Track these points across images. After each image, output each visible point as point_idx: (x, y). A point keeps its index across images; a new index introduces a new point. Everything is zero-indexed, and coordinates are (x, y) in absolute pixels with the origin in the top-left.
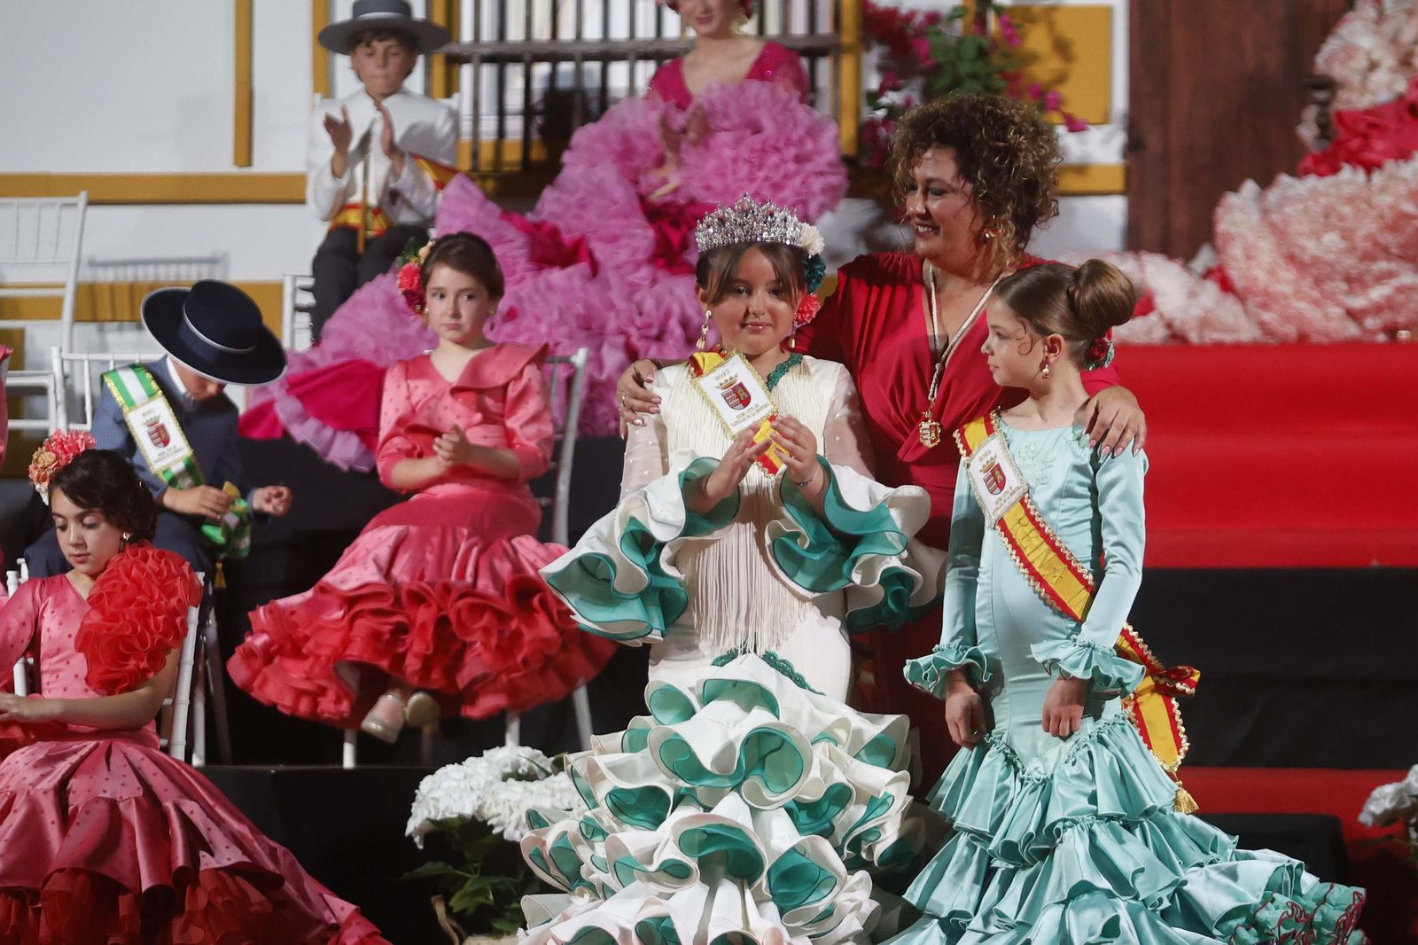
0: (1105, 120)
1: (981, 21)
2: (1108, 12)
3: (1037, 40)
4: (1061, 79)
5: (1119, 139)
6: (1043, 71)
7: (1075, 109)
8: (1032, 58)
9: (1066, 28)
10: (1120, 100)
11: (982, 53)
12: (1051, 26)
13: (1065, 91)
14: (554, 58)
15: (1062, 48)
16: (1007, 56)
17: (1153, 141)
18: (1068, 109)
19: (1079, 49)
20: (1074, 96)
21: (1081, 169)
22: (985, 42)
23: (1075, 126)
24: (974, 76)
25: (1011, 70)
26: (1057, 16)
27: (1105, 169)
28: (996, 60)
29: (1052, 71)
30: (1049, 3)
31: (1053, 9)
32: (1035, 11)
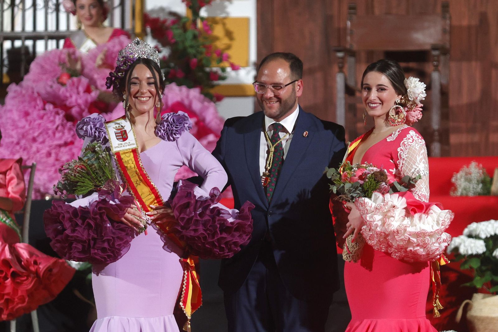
0: (247, 65)
1: (194, 23)
2: (247, 20)
3: (218, 31)
4: (229, 47)
5: (253, 73)
6: (221, 44)
7: (234, 60)
8: (217, 38)
9: (230, 27)
10: (253, 57)
11: (195, 37)
12: (224, 24)
13: (230, 52)
14: (13, 39)
15: (229, 34)
16: (206, 38)
18: (232, 60)
19: (235, 35)
20: (234, 55)
22: (197, 32)
23: (235, 68)
25: (207, 43)
26: (227, 21)
28: (201, 40)
29: (225, 44)
30: (223, 15)
31: (225, 18)
32: (217, 19)
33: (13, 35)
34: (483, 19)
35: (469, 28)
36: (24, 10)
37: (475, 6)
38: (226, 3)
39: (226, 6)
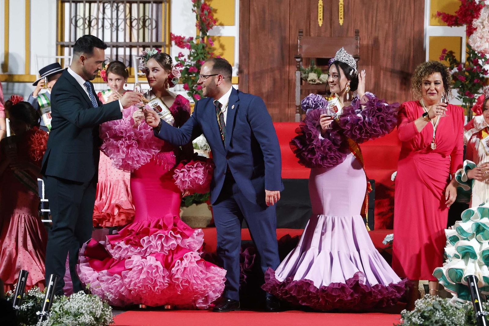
1: (203, 39)
2: (234, 37)
3: (216, 45)
4: (222, 54)
5: (237, 70)
6: (217, 53)
8: (214, 49)
9: (223, 42)
10: (237, 60)
11: (203, 47)
12: (219, 41)
15: (222, 47)
16: (210, 48)
17: (246, 71)
19: (226, 47)
22: (205, 45)
24: (202, 53)
25: (210, 52)
26: (221, 39)
28: (207, 49)
29: (219, 53)
30: (219, 35)
31: (220, 37)
32: (215, 37)
34: (376, 40)
35: (368, 46)
36: (98, 29)
37: (371, 33)
38: (221, 27)
39: (220, 30)
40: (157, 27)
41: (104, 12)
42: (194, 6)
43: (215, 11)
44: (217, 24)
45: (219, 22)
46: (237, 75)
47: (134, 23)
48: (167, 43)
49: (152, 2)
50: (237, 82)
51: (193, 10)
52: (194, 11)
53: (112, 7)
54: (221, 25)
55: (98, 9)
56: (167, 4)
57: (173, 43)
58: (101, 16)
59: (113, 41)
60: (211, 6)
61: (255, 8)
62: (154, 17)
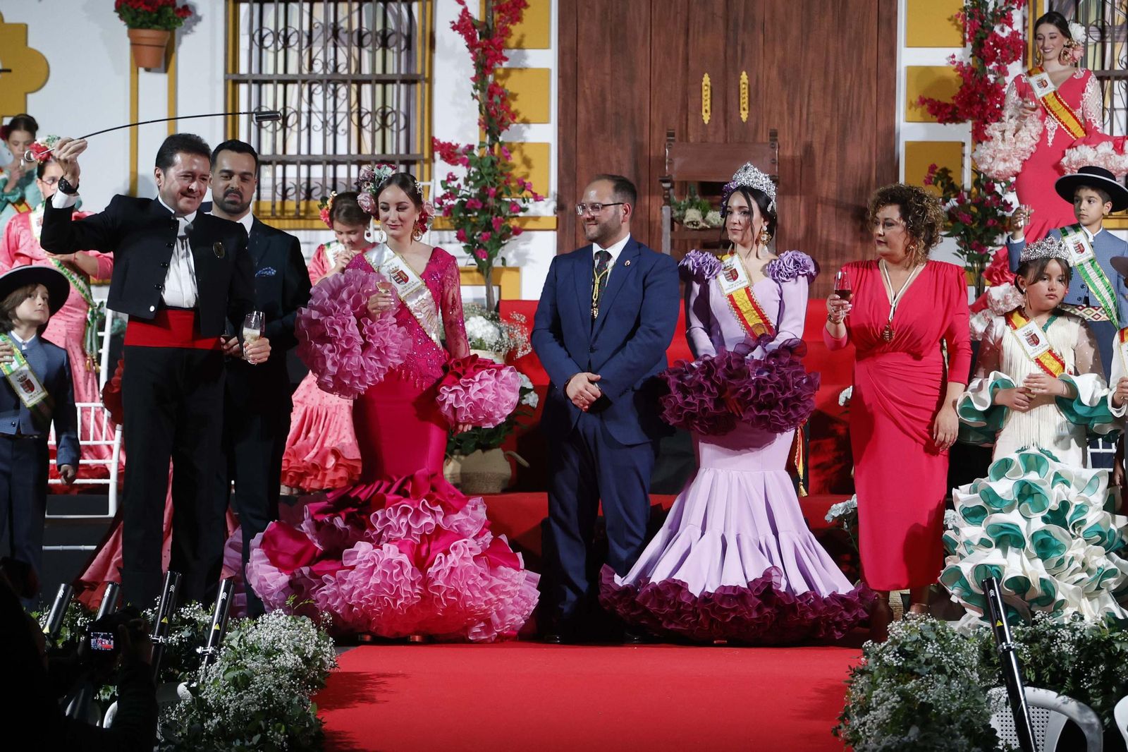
0: (548, 196)
1: (493, 149)
2: (548, 145)
3: (515, 158)
4: (527, 176)
5: (553, 205)
6: (519, 172)
7: (537, 190)
8: (513, 167)
9: (527, 152)
10: (554, 187)
11: (493, 163)
12: (522, 152)
13: (531, 181)
14: (285, 163)
15: (527, 162)
16: (505, 165)
17: (569, 206)
18: (534, 191)
19: (533, 163)
20: (535, 183)
21: (536, 218)
22: (495, 159)
23: (536, 198)
24: (489, 175)
25: (506, 171)
26: (524, 147)
27: (546, 217)
28: (499, 167)
29: (523, 172)
30: (520, 141)
31: (522, 144)
32: (514, 145)
33: (284, 158)
34: (808, 149)
35: (793, 160)
36: (299, 131)
37: (800, 135)
38: (524, 127)
39: (523, 132)
40: (407, 126)
41: (310, 101)
42: (475, 88)
43: (514, 97)
44: (517, 120)
45: (521, 116)
46: (555, 213)
47: (366, 120)
48: (426, 156)
49: (398, 82)
50: (555, 227)
51: (472, 95)
52: (474, 97)
53: (325, 90)
54: (525, 122)
55: (301, 94)
56: (427, 85)
57: (437, 155)
58: (305, 108)
59: (327, 153)
60: (506, 88)
61: (588, 92)
62: (403, 108)
